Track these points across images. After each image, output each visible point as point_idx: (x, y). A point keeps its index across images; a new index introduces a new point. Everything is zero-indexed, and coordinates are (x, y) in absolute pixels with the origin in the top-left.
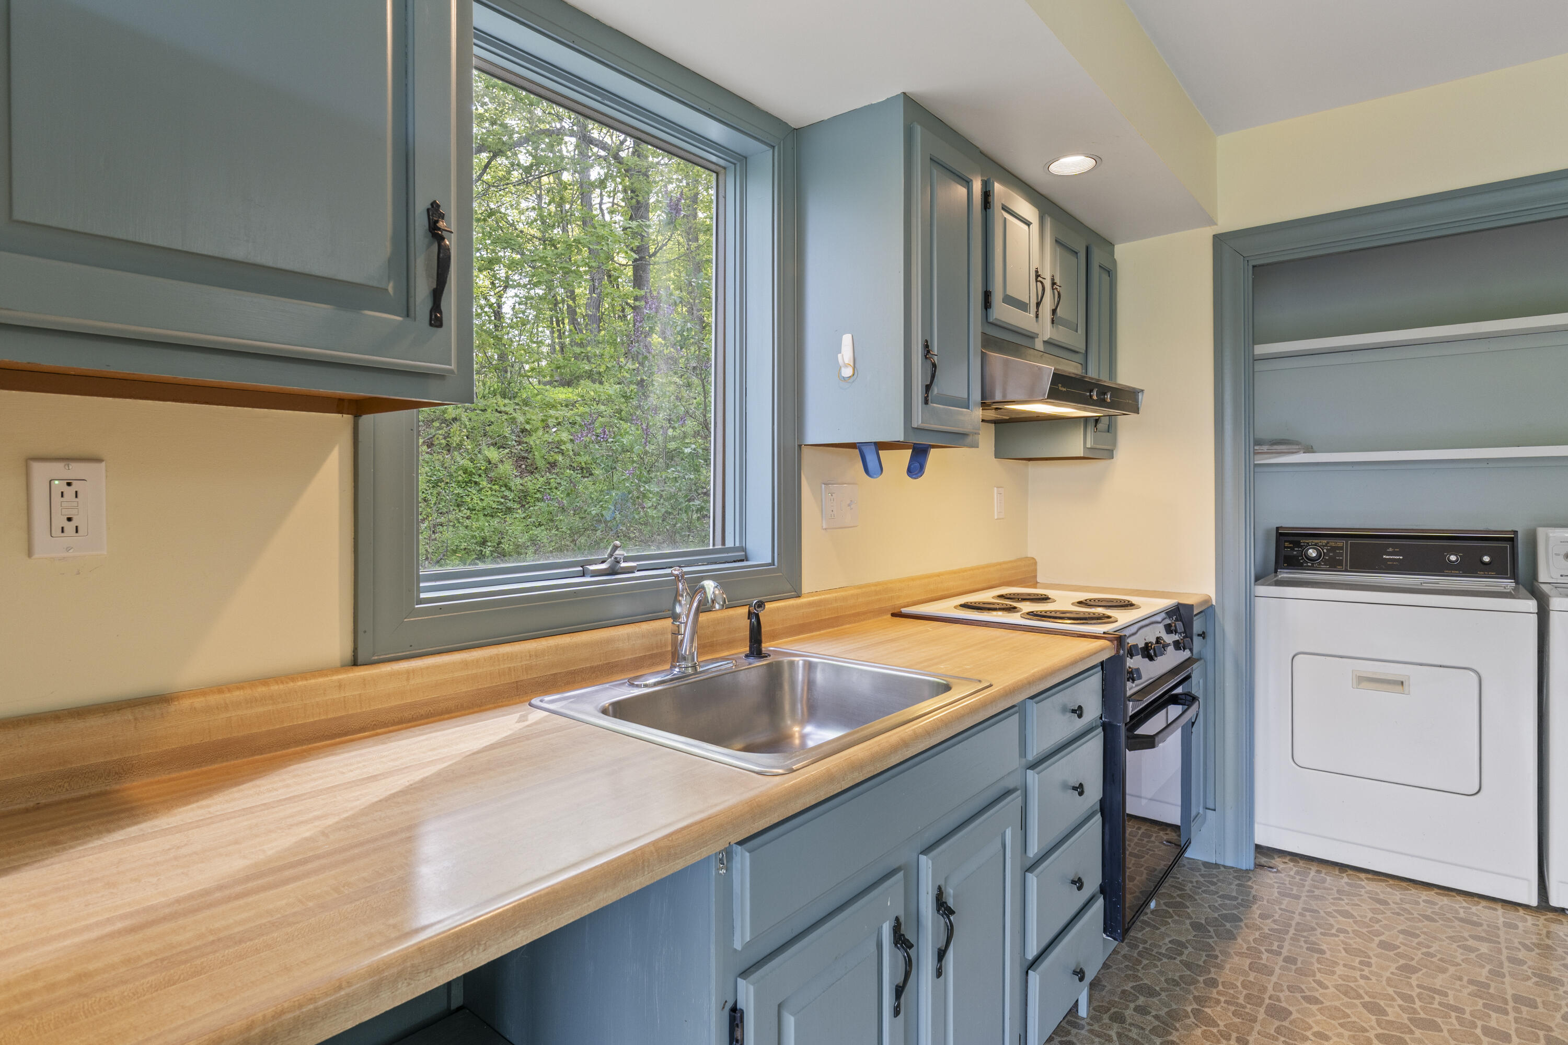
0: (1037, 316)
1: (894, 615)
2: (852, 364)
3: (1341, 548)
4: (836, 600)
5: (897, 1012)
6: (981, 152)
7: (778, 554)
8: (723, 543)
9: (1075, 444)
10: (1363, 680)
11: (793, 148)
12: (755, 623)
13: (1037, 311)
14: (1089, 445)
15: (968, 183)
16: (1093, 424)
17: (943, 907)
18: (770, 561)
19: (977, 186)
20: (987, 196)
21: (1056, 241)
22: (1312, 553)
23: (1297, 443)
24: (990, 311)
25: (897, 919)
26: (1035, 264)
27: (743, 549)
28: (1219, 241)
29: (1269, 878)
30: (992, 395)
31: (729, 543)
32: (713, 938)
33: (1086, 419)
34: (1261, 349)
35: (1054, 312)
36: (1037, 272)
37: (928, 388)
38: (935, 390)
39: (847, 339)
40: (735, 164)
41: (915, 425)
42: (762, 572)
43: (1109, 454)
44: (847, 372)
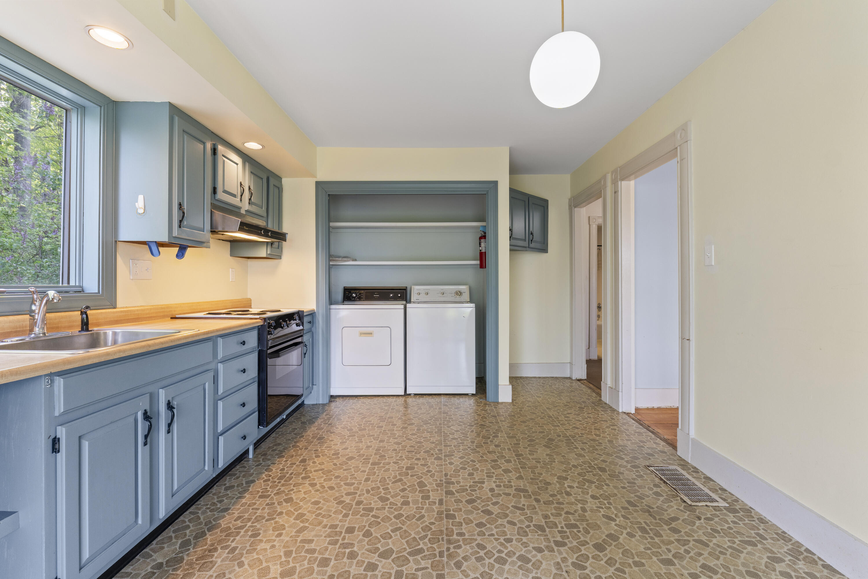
0: (241, 200)
1: (171, 318)
2: (143, 208)
3: (362, 293)
4: (138, 310)
5: (145, 444)
6: (212, 132)
7: (102, 289)
8: (69, 283)
9: (263, 252)
10: (361, 334)
11: (113, 109)
12: (85, 319)
13: (241, 198)
14: (268, 253)
15: (204, 143)
16: (270, 245)
17: (170, 407)
18: (97, 291)
19: (209, 146)
20: (214, 151)
21: (251, 172)
22: (354, 295)
23: (350, 258)
24: (216, 195)
25: (145, 410)
26: (240, 179)
27: (82, 287)
28: (318, 184)
29: (333, 404)
30: (217, 228)
31: (72, 283)
32: (43, 411)
33: (267, 243)
34: (332, 224)
35: (250, 199)
36: (241, 183)
37: (181, 221)
38: (185, 223)
39: (141, 198)
40: (77, 108)
41: (174, 235)
42: (92, 296)
43: (279, 257)
44: (141, 211)
